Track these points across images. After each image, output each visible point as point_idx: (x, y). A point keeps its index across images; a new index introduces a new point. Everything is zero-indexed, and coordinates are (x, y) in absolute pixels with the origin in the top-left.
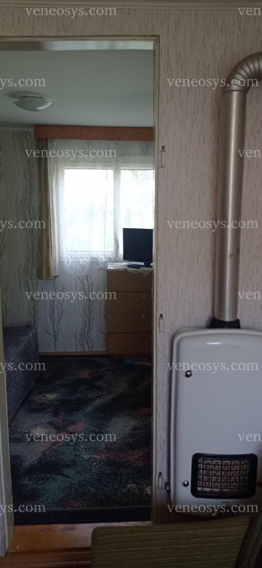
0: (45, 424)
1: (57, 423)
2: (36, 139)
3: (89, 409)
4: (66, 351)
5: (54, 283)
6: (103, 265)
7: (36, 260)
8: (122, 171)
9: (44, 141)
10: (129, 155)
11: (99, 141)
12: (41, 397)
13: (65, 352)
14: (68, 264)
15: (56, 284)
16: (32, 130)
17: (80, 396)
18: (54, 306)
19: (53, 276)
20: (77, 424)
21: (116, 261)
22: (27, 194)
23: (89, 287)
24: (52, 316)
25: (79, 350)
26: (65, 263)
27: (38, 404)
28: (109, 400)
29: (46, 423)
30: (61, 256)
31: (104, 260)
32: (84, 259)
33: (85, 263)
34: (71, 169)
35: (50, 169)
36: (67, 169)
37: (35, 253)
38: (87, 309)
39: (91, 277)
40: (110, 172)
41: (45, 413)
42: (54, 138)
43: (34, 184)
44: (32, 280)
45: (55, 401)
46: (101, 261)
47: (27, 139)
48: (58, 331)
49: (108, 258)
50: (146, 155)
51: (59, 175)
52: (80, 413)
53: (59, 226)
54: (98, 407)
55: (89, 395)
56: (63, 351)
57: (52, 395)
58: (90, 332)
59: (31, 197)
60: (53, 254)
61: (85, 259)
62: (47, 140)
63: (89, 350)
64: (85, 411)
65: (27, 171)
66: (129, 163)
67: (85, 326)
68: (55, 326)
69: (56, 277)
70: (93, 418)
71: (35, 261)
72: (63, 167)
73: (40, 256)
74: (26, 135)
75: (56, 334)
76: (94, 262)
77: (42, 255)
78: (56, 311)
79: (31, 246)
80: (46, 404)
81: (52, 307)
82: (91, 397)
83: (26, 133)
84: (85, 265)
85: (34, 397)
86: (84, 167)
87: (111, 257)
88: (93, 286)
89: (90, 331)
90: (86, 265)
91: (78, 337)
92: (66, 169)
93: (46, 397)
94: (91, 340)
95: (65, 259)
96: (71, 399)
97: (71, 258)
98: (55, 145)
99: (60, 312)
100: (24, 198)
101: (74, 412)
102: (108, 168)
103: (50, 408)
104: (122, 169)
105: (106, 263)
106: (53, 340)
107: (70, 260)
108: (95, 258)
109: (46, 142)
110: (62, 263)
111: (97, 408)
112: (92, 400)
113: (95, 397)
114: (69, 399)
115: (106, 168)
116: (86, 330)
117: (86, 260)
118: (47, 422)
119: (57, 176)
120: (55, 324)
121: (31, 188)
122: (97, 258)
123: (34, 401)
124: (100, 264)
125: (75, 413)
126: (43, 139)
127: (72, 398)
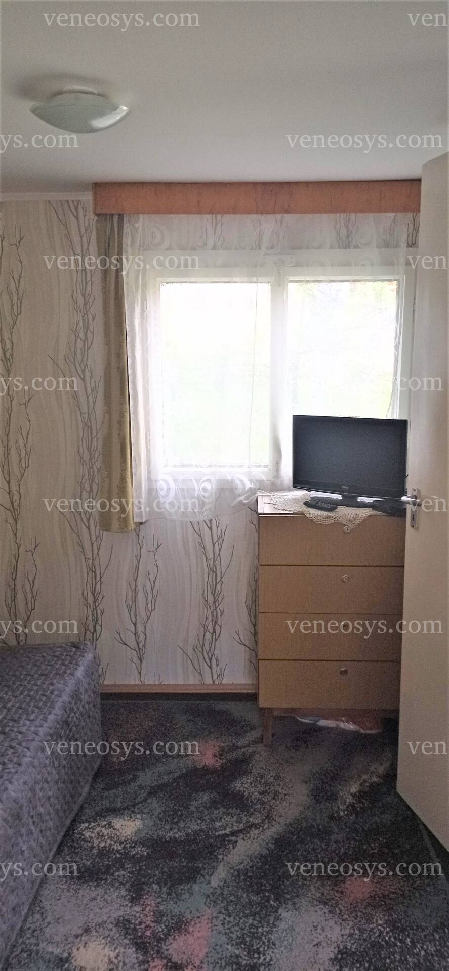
0: (110, 926)
1: (140, 923)
2: (98, 215)
3: (219, 876)
4: (163, 683)
5: (138, 535)
6: (246, 498)
7: (98, 485)
8: (291, 286)
9: (116, 219)
10: (308, 248)
11: (238, 216)
12: (103, 830)
13: (160, 684)
14: (167, 495)
15: (141, 537)
16: (87, 197)
17: (197, 828)
18: (136, 586)
19: (135, 523)
20: (191, 929)
21: (275, 487)
22: (79, 340)
23: (214, 544)
24: (133, 606)
25: (191, 682)
26: (162, 493)
27: (95, 851)
28: (267, 843)
29: (112, 923)
30: (153, 478)
31: (248, 485)
32: (203, 485)
33: (206, 494)
34: (175, 284)
35: (127, 284)
36: (167, 283)
37: (96, 470)
38: (209, 592)
39: (217, 521)
40: (264, 288)
41: (113, 886)
42: (138, 213)
43: (94, 317)
44: (88, 528)
45: (136, 842)
46: (240, 486)
47: (77, 218)
48: (146, 638)
49: (256, 480)
50: (347, 246)
51: (148, 295)
52: (196, 888)
53: (147, 413)
54: (241, 867)
55: (218, 824)
56: (157, 683)
57: (130, 823)
58: (217, 642)
59: (86, 347)
60: (135, 475)
61: (206, 485)
62: (121, 217)
63: (214, 682)
64: (209, 883)
65: (79, 291)
66: (308, 265)
67: (206, 630)
68: (140, 628)
69: (141, 524)
70: (231, 908)
71: (95, 487)
72: (158, 279)
73: (107, 480)
74: (76, 209)
75: (141, 645)
76: (226, 489)
77: (110, 477)
78: (140, 596)
79: (86, 455)
80: (115, 854)
81: (133, 587)
82: (223, 832)
83: (76, 204)
84: (204, 497)
85: (87, 828)
86: (205, 279)
87: (264, 479)
88: (223, 541)
89: (216, 640)
90: (208, 498)
91: (190, 652)
92: (165, 284)
93: (114, 829)
94: (217, 660)
95: (161, 485)
96: (175, 838)
97: (175, 481)
98: (140, 230)
99: (150, 599)
100: (73, 350)
101: (182, 887)
102: (260, 279)
103: (122, 867)
104: (292, 281)
105: (253, 491)
106: (136, 660)
107: (173, 485)
108: (228, 481)
109: (118, 223)
110: (154, 493)
111: (238, 871)
112: (226, 841)
113: (233, 834)
114: (170, 837)
115: (254, 279)
116: (206, 637)
117: (209, 487)
118: (115, 919)
119: (144, 300)
120: (138, 625)
121: (87, 329)
122: (232, 480)
123: (84, 840)
124: (240, 495)
125: (186, 888)
126: (112, 215)
127: (177, 836)
